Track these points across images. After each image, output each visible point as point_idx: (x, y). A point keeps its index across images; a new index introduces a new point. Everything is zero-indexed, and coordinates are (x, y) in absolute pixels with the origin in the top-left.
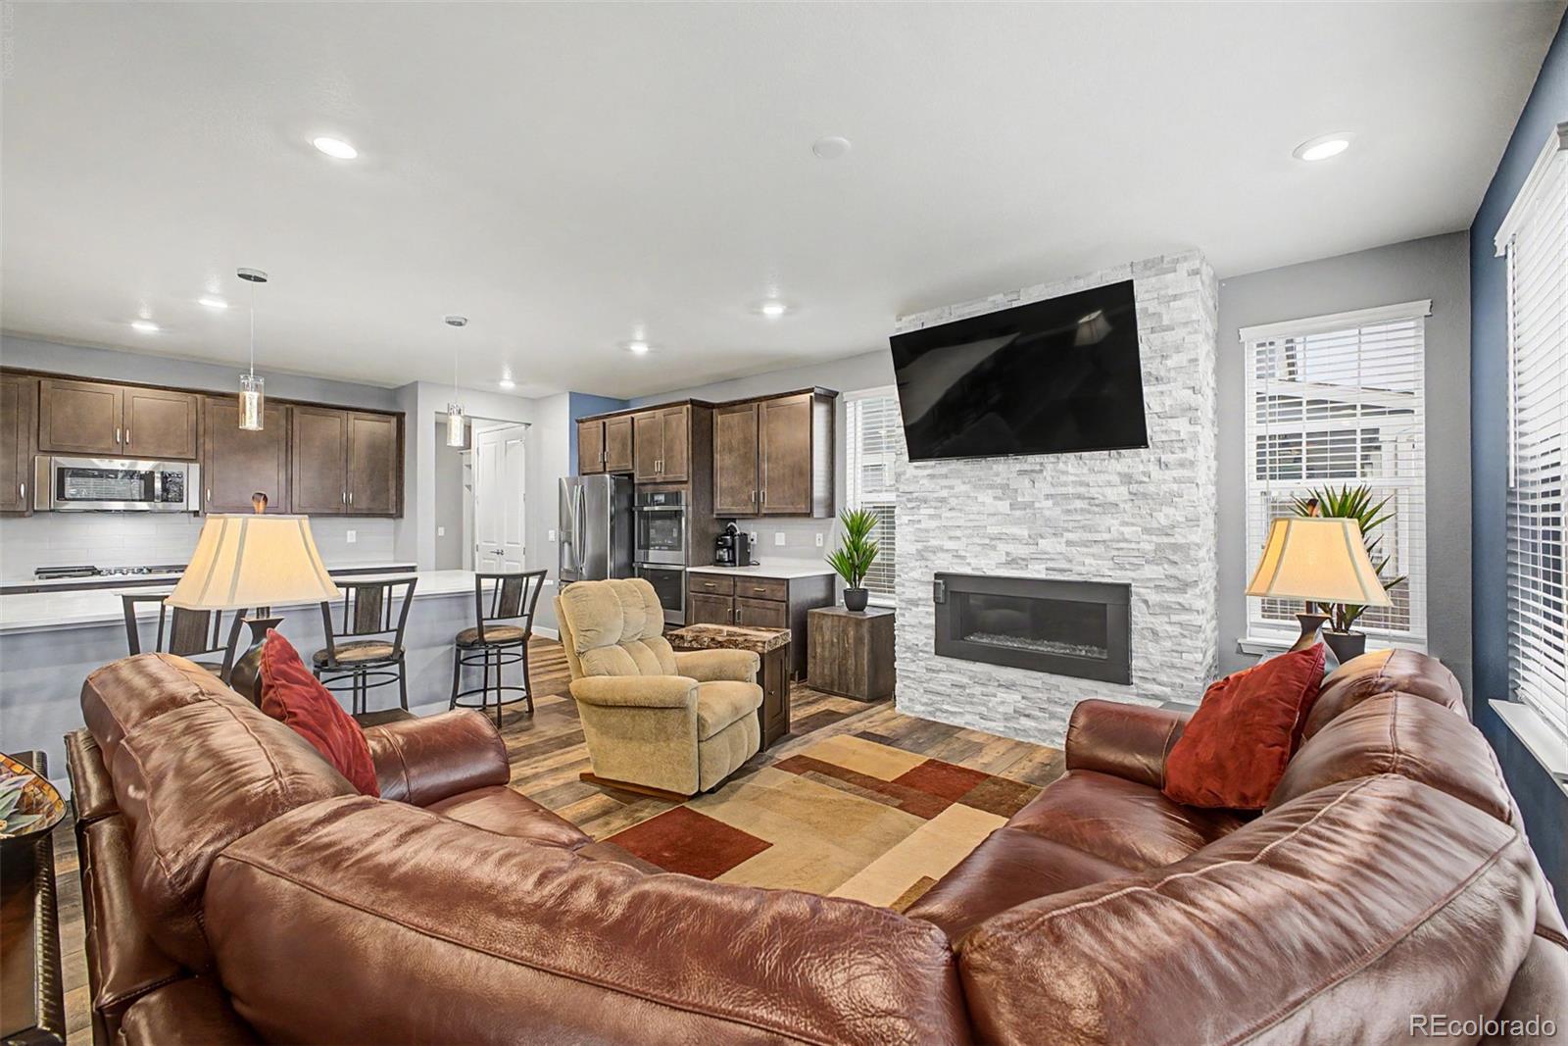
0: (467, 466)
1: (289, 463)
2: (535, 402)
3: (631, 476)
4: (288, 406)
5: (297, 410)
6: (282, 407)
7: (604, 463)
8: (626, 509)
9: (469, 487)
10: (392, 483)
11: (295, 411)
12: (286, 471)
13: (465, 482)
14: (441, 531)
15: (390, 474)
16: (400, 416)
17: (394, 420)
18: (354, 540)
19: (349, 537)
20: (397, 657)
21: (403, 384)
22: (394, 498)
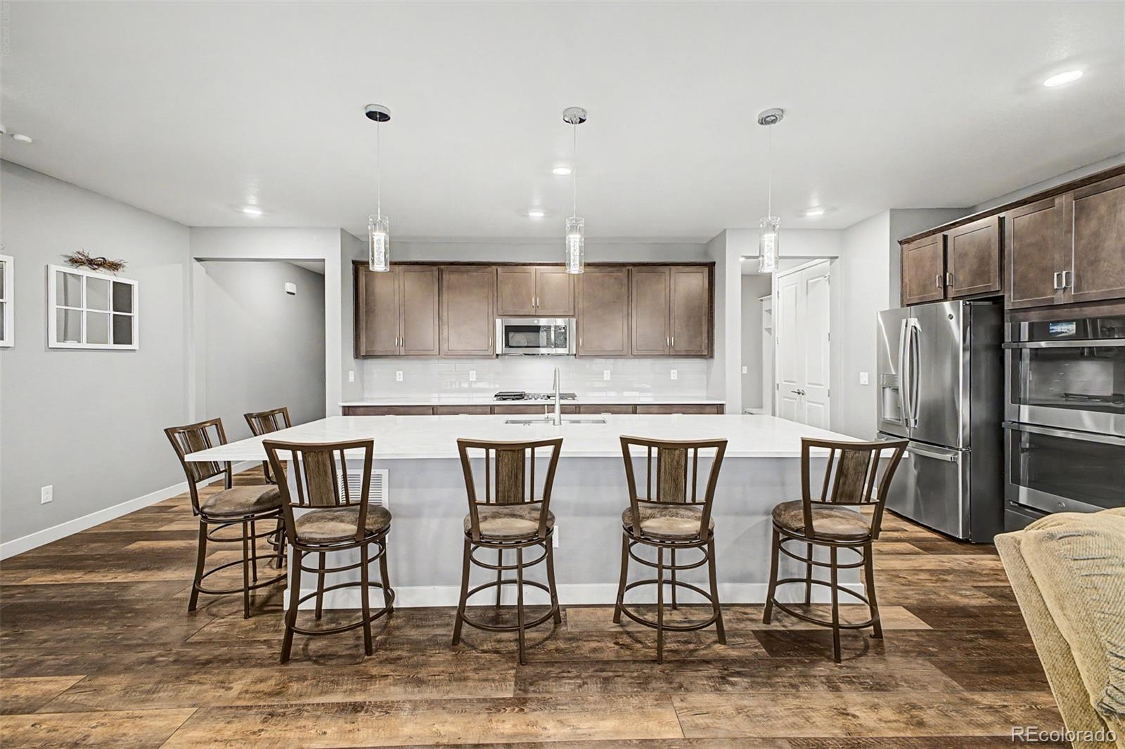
0: (766, 311)
1: (629, 315)
2: (843, 232)
3: (998, 301)
4: (628, 267)
5: (634, 269)
6: (625, 269)
7: (945, 287)
8: (988, 347)
9: (769, 330)
10: (705, 328)
11: (633, 269)
12: (628, 320)
13: (765, 325)
14: (745, 370)
15: (704, 318)
16: (711, 266)
17: (706, 270)
18: (676, 378)
19: (672, 375)
20: (705, 537)
21: (714, 235)
22: (707, 341)
